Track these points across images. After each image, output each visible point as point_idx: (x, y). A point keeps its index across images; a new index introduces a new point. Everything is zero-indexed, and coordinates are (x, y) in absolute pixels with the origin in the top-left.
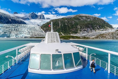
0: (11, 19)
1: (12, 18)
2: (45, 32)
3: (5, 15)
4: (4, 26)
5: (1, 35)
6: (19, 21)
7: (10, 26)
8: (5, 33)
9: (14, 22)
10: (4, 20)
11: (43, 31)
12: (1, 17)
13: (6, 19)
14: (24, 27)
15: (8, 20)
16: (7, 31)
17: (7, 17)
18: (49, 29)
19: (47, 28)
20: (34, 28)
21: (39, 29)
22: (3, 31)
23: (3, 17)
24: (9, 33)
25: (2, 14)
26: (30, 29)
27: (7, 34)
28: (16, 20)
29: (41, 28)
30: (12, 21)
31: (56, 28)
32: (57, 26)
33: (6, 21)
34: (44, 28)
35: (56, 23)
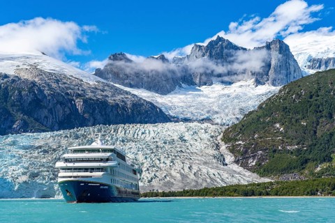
0: (85, 101)
1: (90, 95)
2: (237, 162)
3: (57, 81)
4: (37, 145)
5: (16, 188)
6: (124, 108)
8: (34, 176)
9: (98, 117)
10: (51, 111)
11: (229, 158)
12: (40, 97)
13: (61, 104)
14: (123, 141)
15: (70, 108)
16: (43, 166)
17: (67, 94)
18: (266, 142)
19: (256, 136)
20: (178, 144)
21: (205, 145)
22: (25, 168)
23: (45, 95)
24: (51, 179)
25: (47, 77)
26: (149, 152)
27: (41, 182)
28: (110, 101)
29: (222, 140)
30: (88, 112)
31: (312, 132)
32: (321, 120)
33: (60, 112)
34: (239, 140)
35: (315, 98)
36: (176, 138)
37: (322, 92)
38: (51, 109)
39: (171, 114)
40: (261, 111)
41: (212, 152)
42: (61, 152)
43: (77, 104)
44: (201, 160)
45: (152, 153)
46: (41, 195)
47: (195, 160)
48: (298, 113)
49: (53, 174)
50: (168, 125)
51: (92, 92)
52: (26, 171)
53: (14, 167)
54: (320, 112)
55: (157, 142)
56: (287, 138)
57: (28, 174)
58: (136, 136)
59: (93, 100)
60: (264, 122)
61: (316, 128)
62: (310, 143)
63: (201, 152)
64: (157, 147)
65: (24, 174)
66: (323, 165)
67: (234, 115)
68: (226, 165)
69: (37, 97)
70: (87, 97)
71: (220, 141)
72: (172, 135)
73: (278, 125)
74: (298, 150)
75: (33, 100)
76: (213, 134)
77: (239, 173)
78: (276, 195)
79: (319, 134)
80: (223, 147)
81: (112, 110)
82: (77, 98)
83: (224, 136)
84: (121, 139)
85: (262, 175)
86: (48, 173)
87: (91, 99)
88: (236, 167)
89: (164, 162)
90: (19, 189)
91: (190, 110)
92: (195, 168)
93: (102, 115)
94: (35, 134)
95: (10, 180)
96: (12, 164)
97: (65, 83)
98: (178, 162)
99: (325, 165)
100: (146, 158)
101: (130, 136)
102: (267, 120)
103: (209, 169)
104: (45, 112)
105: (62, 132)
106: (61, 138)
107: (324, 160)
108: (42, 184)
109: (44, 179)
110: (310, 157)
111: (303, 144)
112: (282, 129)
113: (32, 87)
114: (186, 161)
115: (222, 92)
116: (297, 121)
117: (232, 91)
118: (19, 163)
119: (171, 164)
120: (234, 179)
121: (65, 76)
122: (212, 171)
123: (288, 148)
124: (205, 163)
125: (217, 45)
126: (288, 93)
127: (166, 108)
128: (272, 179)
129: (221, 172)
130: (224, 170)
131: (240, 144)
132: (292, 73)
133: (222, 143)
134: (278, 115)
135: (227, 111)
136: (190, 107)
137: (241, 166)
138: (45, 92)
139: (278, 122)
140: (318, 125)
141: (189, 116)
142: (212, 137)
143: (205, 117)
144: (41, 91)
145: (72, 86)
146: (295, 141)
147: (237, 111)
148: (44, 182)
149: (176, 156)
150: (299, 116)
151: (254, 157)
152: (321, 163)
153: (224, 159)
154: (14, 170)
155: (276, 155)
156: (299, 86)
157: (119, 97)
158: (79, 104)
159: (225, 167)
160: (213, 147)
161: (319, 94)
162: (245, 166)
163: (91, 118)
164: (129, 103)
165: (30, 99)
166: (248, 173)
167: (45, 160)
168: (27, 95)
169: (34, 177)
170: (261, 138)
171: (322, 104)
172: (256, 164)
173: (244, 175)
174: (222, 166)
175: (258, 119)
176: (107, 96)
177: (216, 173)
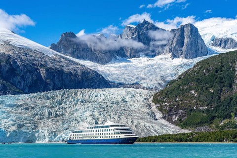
0: (47, 70)
1: (50, 65)
2: (164, 118)
3: (26, 54)
4: (19, 104)
5: (8, 135)
6: (76, 75)
7: (39, 102)
9: (57, 82)
10: (23, 77)
11: (159, 115)
12: (14, 67)
13: (30, 72)
14: (82, 102)
15: (36, 76)
16: (26, 119)
17: (34, 64)
18: (185, 104)
19: (177, 99)
20: (122, 104)
21: (141, 105)
22: (14, 121)
23: (18, 65)
24: (33, 129)
25: (18, 51)
26: (102, 110)
27: (26, 131)
28: (65, 70)
29: (153, 102)
30: (49, 78)
31: (217, 97)
32: (223, 89)
33: (29, 78)
34: (165, 102)
35: (219, 72)
36: (120, 100)
37: (224, 69)
38: (23, 76)
39: (109, 80)
40: (181, 81)
41: (146, 110)
42: (38, 110)
43: (41, 72)
44: (139, 116)
45: (105, 111)
46: (26, 140)
47: (135, 116)
48: (207, 83)
49: (34, 126)
50: (113, 90)
51: (52, 63)
52: (14, 123)
53: (5, 120)
54: (223, 83)
55: (106, 103)
56: (200, 101)
57: (16, 125)
58: (91, 98)
59: (53, 69)
60: (183, 89)
61: (220, 94)
62: (216, 105)
63: (139, 110)
64: (107, 106)
65: (13, 125)
66: (225, 121)
67: (157, 81)
68: (157, 120)
69: (12, 67)
70: (48, 66)
71: (151, 102)
72: (116, 97)
73: (193, 92)
74: (208, 110)
75: (10, 69)
76: (145, 97)
77: (166, 126)
78: (197, 141)
79: (222, 98)
80: (154, 107)
81: (67, 77)
82: (41, 67)
83: (154, 99)
84: (81, 100)
85: (182, 127)
86: (30, 125)
87: (51, 68)
88: (163, 122)
89: (113, 118)
90: (10, 136)
91: (123, 76)
92: (135, 122)
93: (60, 81)
94: (16, 95)
95: (3, 129)
96: (4, 118)
97: (31, 56)
98: (123, 117)
99: (227, 121)
100: (100, 114)
101: (86, 98)
102: (185, 88)
103: (145, 123)
104: (19, 78)
105: (36, 94)
106: (36, 99)
107: (226, 118)
108: (26, 132)
109: (28, 129)
110: (216, 115)
111: (211, 106)
112: (196, 94)
113: (8, 59)
114: (129, 117)
115: (147, 63)
116: (207, 89)
117: (155, 62)
118: (9, 117)
119: (119, 119)
120: (163, 130)
121: (31, 50)
122: (147, 124)
123: (201, 108)
124: (142, 118)
125: (143, 27)
126: (200, 68)
127: (105, 75)
128: (190, 130)
129: (154, 125)
130: (156, 124)
131: (166, 105)
132: (200, 49)
133: (153, 104)
134: (193, 85)
135: (151, 77)
136: (123, 74)
137: (167, 121)
138: (18, 63)
139: (193, 90)
140: (221, 92)
141: (123, 81)
142: (145, 99)
143: (135, 82)
144: (15, 62)
145: (37, 59)
146: (205, 103)
147: (159, 78)
148: (28, 131)
149: (121, 113)
150: (208, 86)
151: (176, 114)
152: (224, 119)
153: (155, 116)
154: (5, 122)
155: (193, 113)
156: (208, 63)
157: (72, 67)
158: (43, 72)
159: (156, 121)
160: (147, 106)
161: (222, 69)
162: (170, 120)
163: (52, 83)
164: (79, 71)
165: (7, 69)
166: (172, 126)
167: (26, 115)
168: (5, 66)
169: (20, 127)
170: (181, 101)
171: (224, 77)
172: (178, 120)
173: (170, 127)
174: (154, 121)
175: (179, 87)
176: (63, 66)
177: (150, 126)
